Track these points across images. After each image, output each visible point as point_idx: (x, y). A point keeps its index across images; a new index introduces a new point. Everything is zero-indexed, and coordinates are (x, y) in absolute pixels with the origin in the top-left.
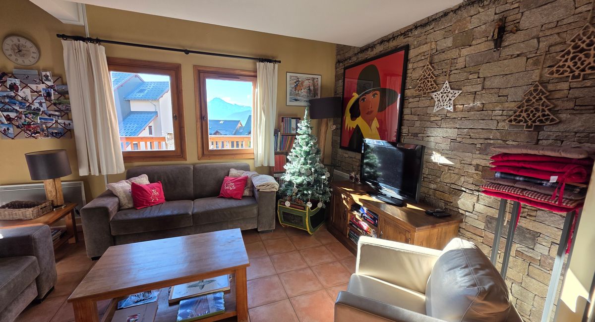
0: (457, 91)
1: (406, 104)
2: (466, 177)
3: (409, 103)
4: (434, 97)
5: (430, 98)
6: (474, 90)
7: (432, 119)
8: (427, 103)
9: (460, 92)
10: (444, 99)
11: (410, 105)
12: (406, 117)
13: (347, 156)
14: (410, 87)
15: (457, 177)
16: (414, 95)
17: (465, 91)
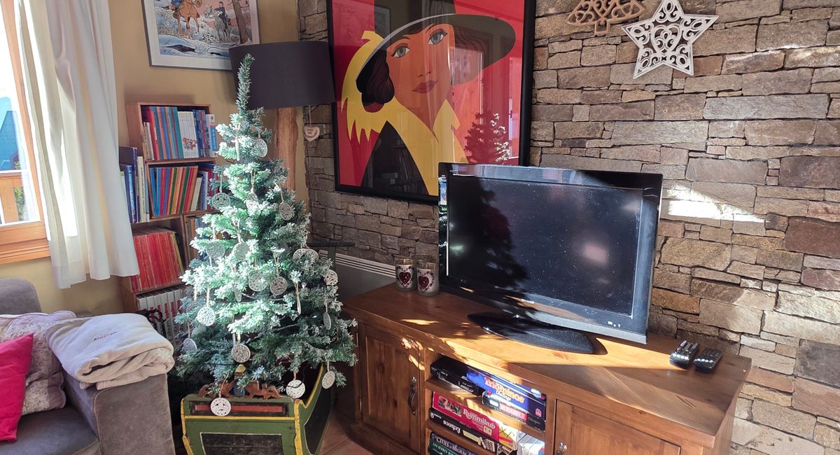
0: (702, 18)
1: (541, 59)
2: (736, 248)
3: (550, 56)
4: (632, 35)
5: (618, 40)
6: (757, 13)
7: (628, 97)
8: (609, 54)
9: (713, 19)
10: (665, 42)
11: (555, 62)
12: (542, 96)
13: (360, 210)
14: (551, 11)
15: (710, 248)
16: (566, 32)
17: (726, 18)
